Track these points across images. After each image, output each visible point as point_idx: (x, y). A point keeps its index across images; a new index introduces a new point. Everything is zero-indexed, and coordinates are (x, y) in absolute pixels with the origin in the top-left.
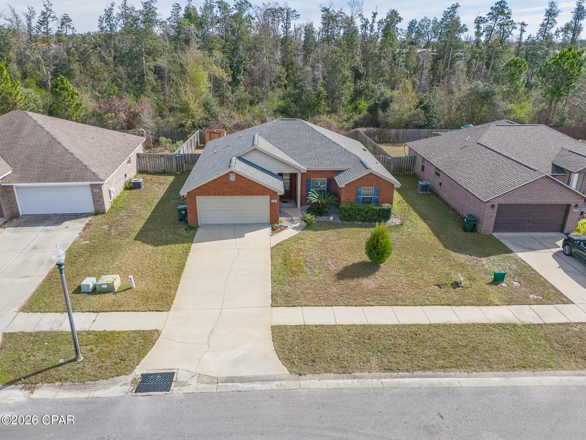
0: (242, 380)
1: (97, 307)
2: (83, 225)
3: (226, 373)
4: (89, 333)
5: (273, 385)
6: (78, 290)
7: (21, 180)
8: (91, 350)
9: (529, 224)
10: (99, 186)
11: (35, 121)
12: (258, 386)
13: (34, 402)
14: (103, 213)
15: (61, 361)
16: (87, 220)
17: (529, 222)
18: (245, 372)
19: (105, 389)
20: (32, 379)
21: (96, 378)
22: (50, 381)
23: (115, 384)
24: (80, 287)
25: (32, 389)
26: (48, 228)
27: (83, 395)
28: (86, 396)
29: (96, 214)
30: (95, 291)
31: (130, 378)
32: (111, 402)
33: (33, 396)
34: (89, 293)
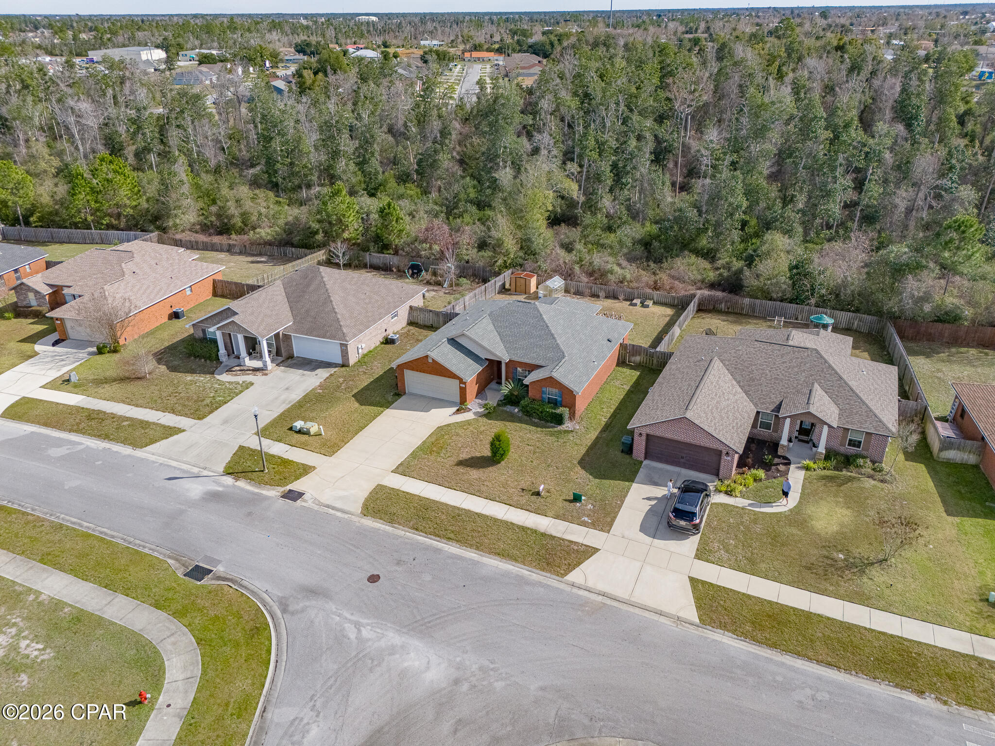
0: (333, 508)
1: (294, 442)
2: (327, 375)
3: (328, 503)
4: (279, 458)
5: (346, 516)
6: (291, 429)
7: (296, 332)
8: (274, 468)
9: (682, 460)
10: (346, 346)
11: (322, 278)
13: (234, 486)
14: (348, 366)
15: (257, 470)
16: (333, 370)
17: (682, 458)
18: (338, 505)
19: (268, 491)
20: (239, 474)
21: (266, 483)
22: (245, 478)
23: (273, 489)
24: (292, 428)
25: (237, 480)
26: (306, 372)
27: (256, 490)
28: (258, 491)
29: (343, 366)
30: (300, 432)
32: (267, 498)
33: (236, 484)
34: (296, 432)
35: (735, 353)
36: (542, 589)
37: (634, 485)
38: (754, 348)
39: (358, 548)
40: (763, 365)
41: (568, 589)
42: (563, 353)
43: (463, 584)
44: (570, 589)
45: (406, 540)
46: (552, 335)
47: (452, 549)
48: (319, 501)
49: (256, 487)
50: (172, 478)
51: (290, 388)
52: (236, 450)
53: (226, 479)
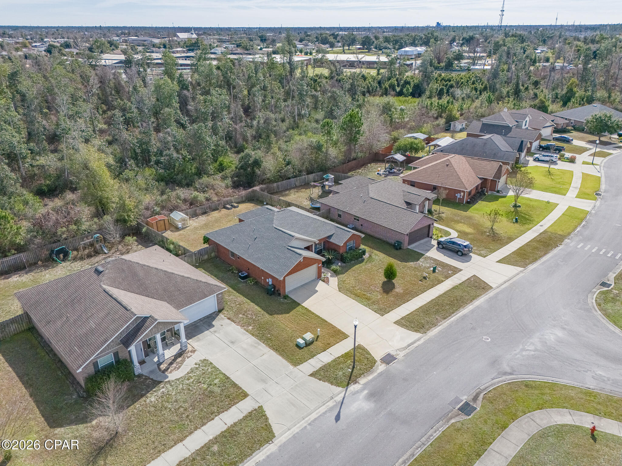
0: (412, 344)
2: (227, 320)
4: (338, 358)
5: (423, 340)
6: (299, 348)
9: (418, 238)
12: (419, 343)
13: (364, 385)
15: (350, 370)
16: (223, 317)
20: (351, 381)
21: (370, 368)
23: (378, 367)
25: (358, 382)
29: (219, 311)
31: (379, 363)
33: (362, 383)
37: (427, 255)
48: (401, 349)
49: (371, 374)
50: (338, 418)
51: (233, 341)
52: (314, 378)
53: (353, 388)
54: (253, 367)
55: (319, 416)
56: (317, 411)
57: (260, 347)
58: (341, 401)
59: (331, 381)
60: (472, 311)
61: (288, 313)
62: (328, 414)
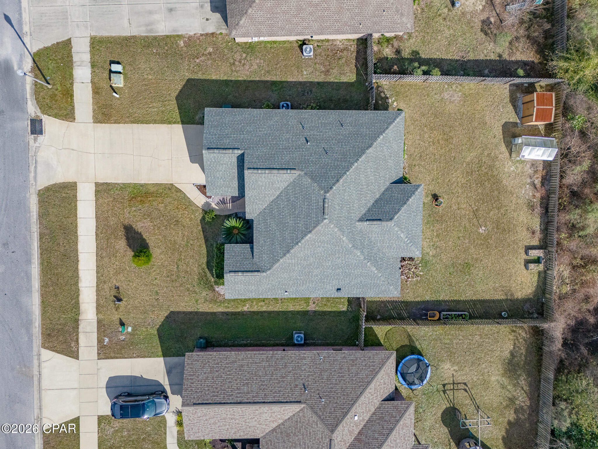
1: (96, 81)
2: (211, 31)
5: (33, 182)
12: (32, 175)
16: (222, 31)
19: (33, 105)
23: (35, 108)
28: (28, 98)
31: (39, 114)
35: (314, 421)
36: (26, 339)
37: (161, 359)
38: (322, 438)
39: (5, 211)
40: (305, 444)
41: (35, 353)
42: (269, 269)
43: (7, 293)
44: (36, 354)
45: (28, 237)
46: (288, 252)
47: (35, 270)
48: (38, 152)
49: (31, 93)
50: (7, 19)
51: (173, 12)
52: (64, 40)
53: (28, 64)
54: (120, 2)
55: (20, 7)
56: (27, 11)
57: (144, 29)
58: (22, 39)
59: (48, 50)
60: (29, 277)
61: (177, 98)
62: (17, 16)
